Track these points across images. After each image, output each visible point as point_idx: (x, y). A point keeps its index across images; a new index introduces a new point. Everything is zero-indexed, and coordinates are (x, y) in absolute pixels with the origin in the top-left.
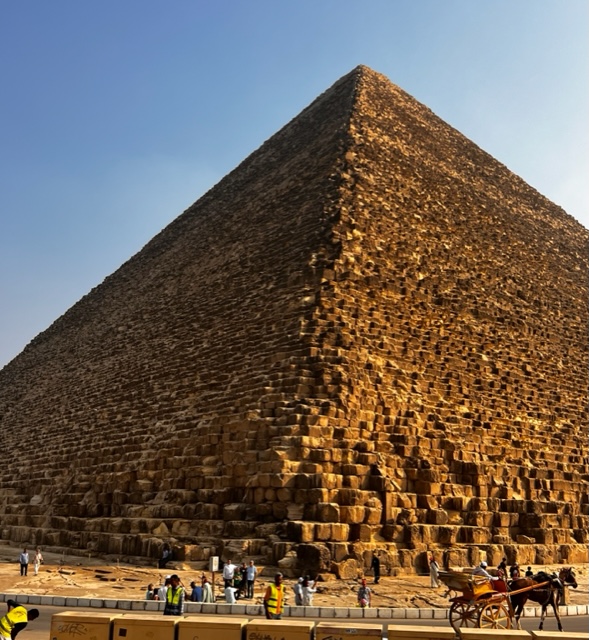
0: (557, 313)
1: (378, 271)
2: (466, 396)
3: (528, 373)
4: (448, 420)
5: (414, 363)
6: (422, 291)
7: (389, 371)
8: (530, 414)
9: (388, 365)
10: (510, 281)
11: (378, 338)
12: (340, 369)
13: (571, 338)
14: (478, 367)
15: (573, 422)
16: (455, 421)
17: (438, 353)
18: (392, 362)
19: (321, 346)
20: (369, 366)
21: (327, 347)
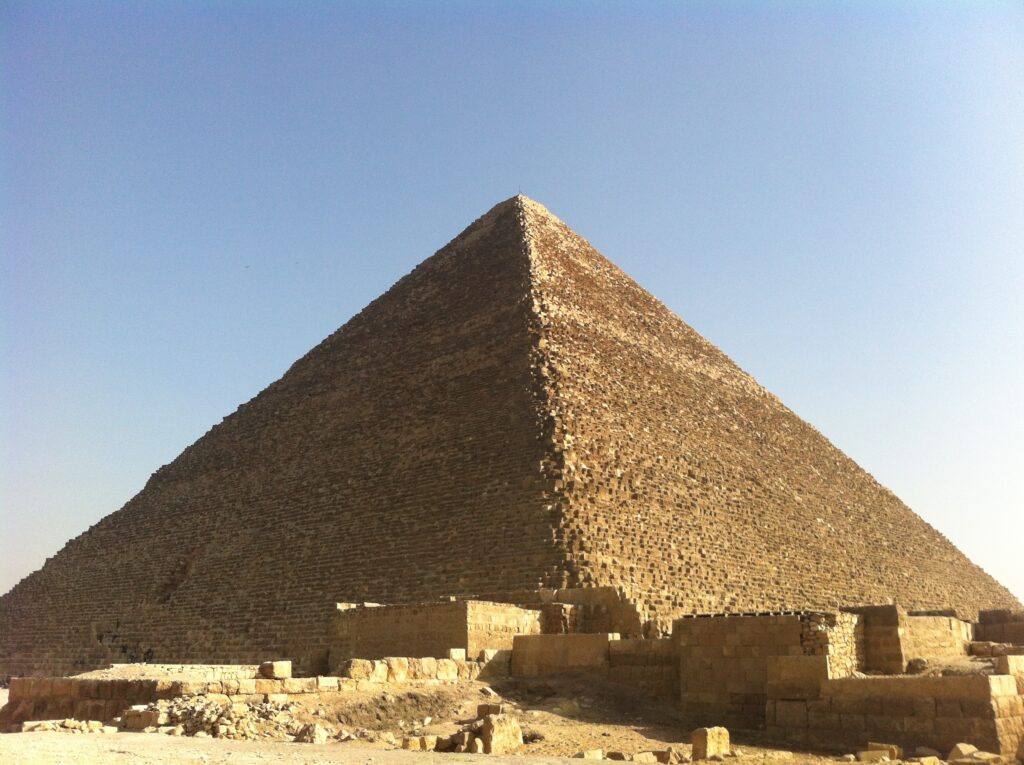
0: (720, 488)
1: (591, 476)
2: (665, 582)
3: (703, 556)
4: (656, 602)
5: (629, 558)
6: (622, 489)
7: (615, 567)
8: (707, 592)
9: (614, 562)
10: (682, 460)
11: (604, 540)
12: (589, 570)
13: (733, 513)
14: (669, 555)
15: (737, 595)
16: (661, 603)
17: (642, 546)
18: (616, 559)
19: (571, 552)
20: (604, 566)
21: (575, 552)
